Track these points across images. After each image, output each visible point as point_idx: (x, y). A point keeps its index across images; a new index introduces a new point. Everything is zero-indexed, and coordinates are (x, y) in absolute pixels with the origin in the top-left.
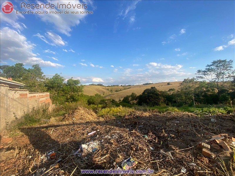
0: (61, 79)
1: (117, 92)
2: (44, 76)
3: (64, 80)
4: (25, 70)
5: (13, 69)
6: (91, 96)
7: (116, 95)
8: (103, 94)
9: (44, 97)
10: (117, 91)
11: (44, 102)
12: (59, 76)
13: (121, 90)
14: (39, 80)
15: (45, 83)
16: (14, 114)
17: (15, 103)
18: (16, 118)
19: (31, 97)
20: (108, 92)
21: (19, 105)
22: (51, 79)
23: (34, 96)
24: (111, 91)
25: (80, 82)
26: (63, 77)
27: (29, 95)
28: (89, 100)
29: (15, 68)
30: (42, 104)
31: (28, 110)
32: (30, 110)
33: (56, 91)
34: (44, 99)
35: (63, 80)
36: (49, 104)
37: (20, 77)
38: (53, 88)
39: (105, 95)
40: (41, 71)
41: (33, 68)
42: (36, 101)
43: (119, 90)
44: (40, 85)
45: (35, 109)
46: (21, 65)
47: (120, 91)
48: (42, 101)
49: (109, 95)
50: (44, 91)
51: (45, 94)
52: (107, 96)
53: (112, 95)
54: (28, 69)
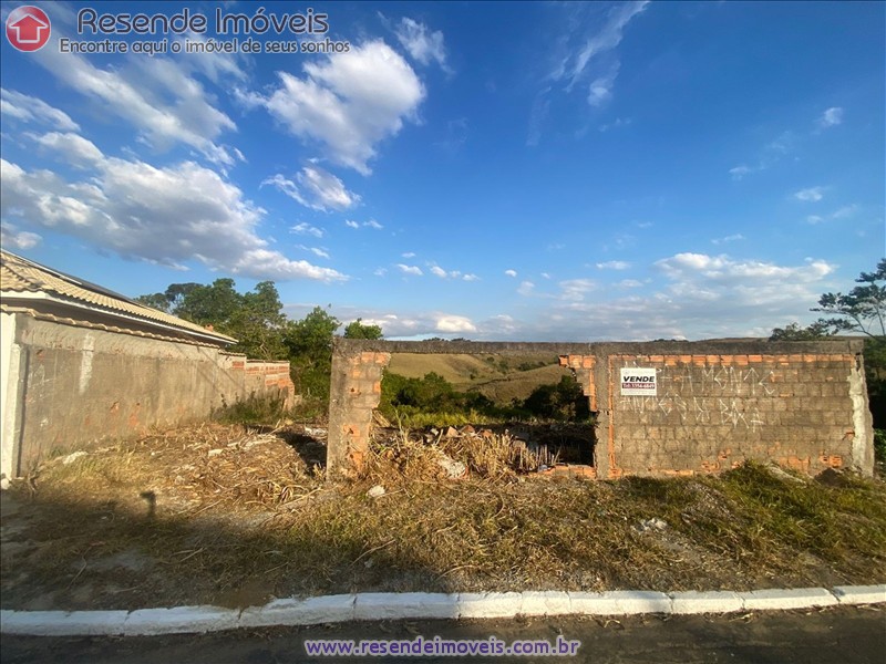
0: (327, 322)
1: (524, 373)
2: (283, 315)
3: (337, 326)
4: (238, 296)
5: (208, 294)
6: (411, 380)
7: (519, 382)
8: (472, 377)
9: (276, 373)
10: (524, 367)
11: (276, 385)
12: (324, 313)
13: (542, 364)
14: (269, 325)
15: (284, 335)
16: (222, 396)
17: (225, 377)
18: (225, 405)
19: (251, 369)
20: (491, 369)
21: (230, 382)
22: (301, 324)
23: (256, 369)
24: (504, 366)
25: (382, 333)
26: (334, 318)
27: (248, 366)
28: (402, 392)
29: (213, 291)
30: (270, 387)
31: (243, 397)
32: (247, 397)
33: (312, 359)
34: (275, 377)
35: (334, 327)
36: (286, 391)
37: (224, 316)
38: (304, 349)
39: (477, 381)
40: (278, 300)
41: (258, 292)
42: (259, 378)
43: (536, 362)
44: (271, 341)
45: (256, 395)
46: (229, 283)
47: (538, 367)
48: (271, 381)
49: (493, 381)
50: (280, 359)
51: (278, 365)
52: (483, 384)
53: (502, 383)
54: (244, 295)
